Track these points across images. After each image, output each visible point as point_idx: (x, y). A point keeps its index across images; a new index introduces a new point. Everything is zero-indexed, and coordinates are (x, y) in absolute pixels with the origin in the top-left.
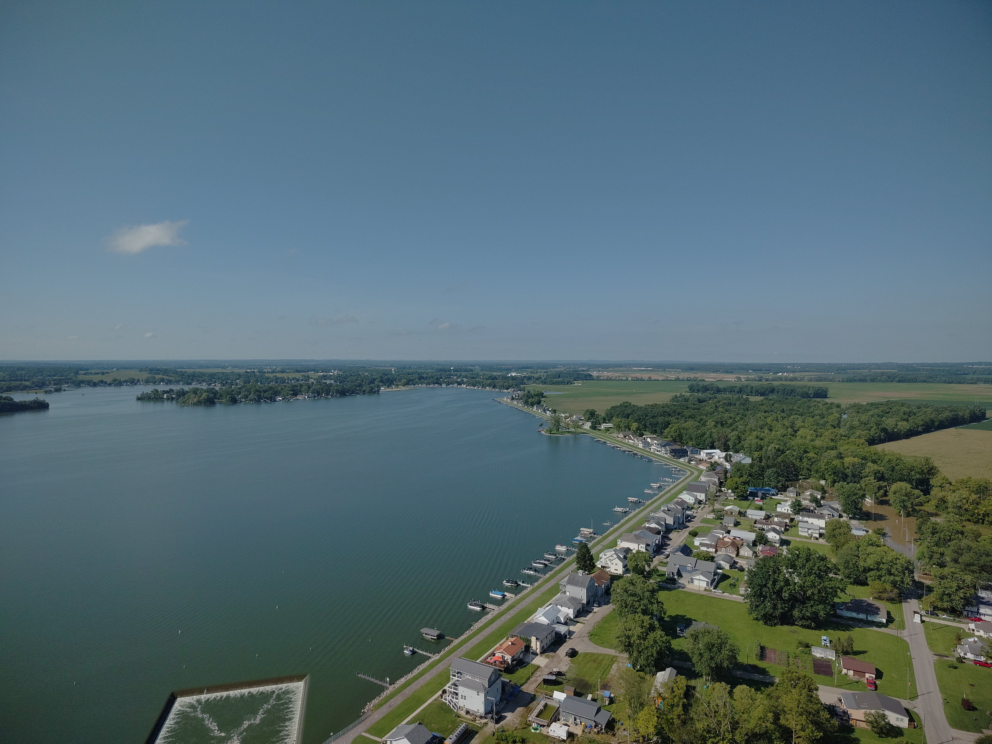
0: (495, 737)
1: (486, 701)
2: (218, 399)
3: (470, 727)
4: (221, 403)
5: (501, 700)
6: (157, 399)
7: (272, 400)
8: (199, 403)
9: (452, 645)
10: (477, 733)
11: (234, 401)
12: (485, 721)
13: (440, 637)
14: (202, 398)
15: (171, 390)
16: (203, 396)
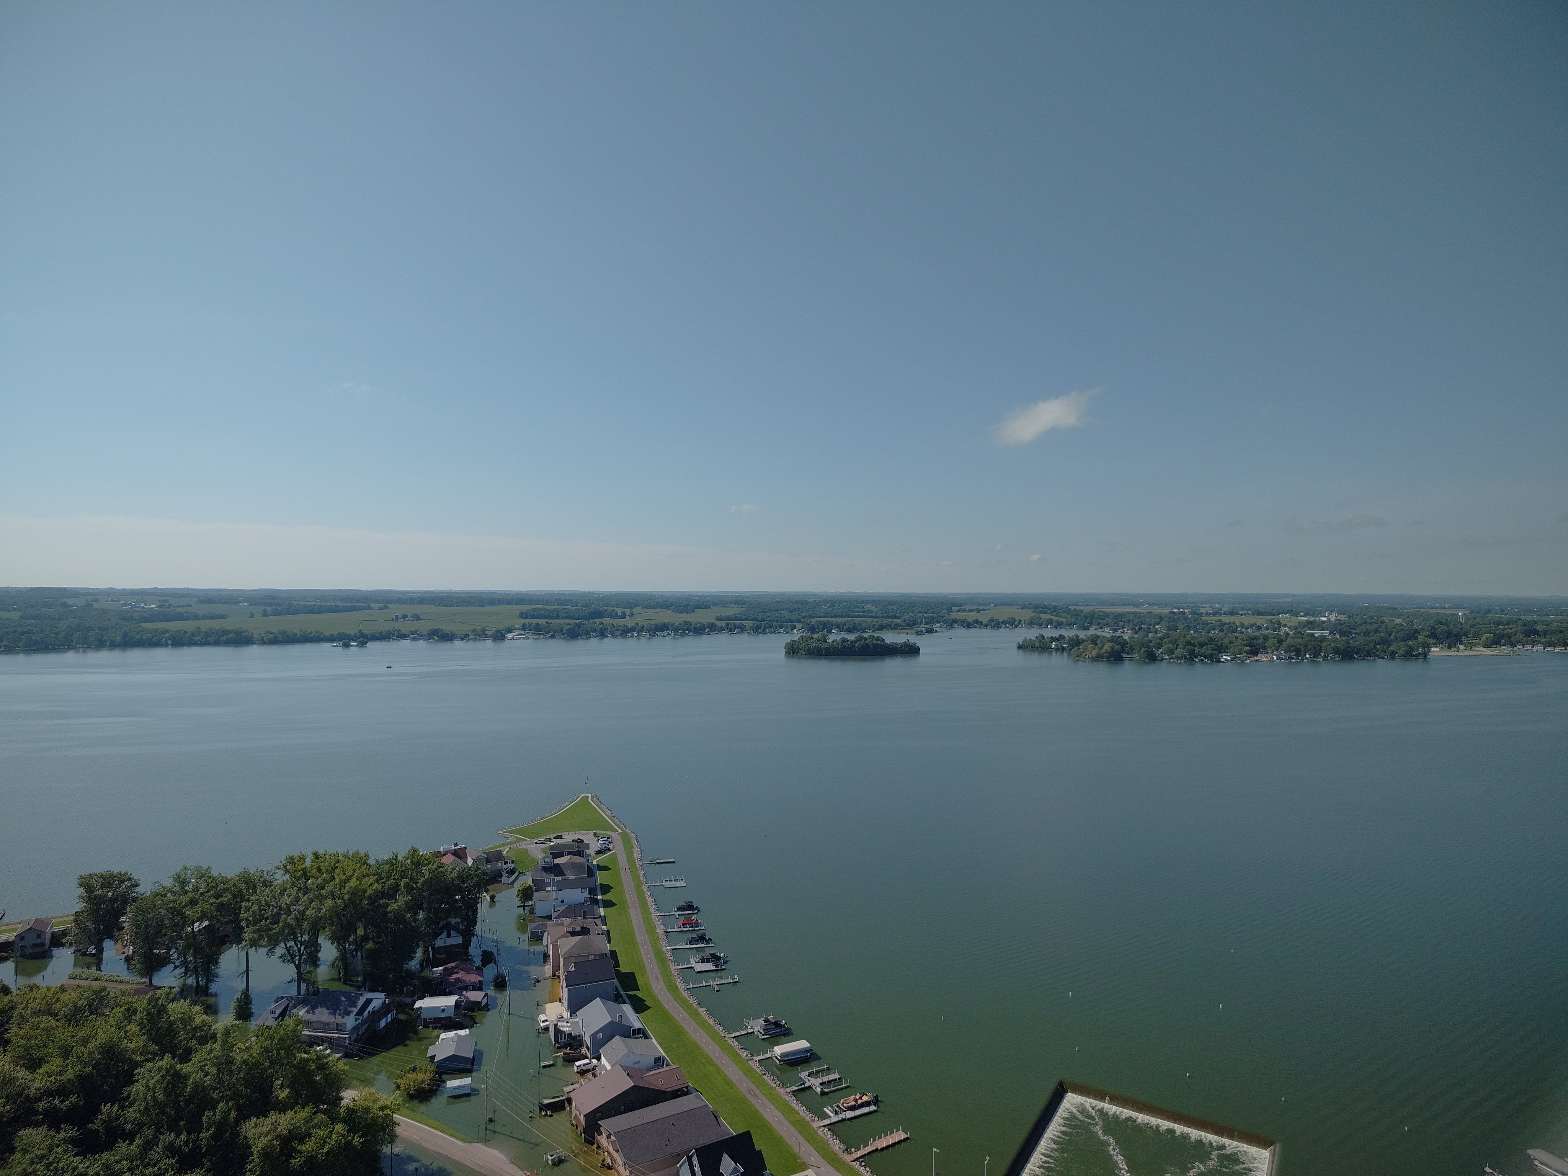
2: (1128, 653)
4: (1131, 659)
6: (1043, 648)
7: (1214, 659)
8: (1099, 658)
11: (1152, 658)
14: (1104, 650)
15: (1062, 637)
16: (1105, 648)
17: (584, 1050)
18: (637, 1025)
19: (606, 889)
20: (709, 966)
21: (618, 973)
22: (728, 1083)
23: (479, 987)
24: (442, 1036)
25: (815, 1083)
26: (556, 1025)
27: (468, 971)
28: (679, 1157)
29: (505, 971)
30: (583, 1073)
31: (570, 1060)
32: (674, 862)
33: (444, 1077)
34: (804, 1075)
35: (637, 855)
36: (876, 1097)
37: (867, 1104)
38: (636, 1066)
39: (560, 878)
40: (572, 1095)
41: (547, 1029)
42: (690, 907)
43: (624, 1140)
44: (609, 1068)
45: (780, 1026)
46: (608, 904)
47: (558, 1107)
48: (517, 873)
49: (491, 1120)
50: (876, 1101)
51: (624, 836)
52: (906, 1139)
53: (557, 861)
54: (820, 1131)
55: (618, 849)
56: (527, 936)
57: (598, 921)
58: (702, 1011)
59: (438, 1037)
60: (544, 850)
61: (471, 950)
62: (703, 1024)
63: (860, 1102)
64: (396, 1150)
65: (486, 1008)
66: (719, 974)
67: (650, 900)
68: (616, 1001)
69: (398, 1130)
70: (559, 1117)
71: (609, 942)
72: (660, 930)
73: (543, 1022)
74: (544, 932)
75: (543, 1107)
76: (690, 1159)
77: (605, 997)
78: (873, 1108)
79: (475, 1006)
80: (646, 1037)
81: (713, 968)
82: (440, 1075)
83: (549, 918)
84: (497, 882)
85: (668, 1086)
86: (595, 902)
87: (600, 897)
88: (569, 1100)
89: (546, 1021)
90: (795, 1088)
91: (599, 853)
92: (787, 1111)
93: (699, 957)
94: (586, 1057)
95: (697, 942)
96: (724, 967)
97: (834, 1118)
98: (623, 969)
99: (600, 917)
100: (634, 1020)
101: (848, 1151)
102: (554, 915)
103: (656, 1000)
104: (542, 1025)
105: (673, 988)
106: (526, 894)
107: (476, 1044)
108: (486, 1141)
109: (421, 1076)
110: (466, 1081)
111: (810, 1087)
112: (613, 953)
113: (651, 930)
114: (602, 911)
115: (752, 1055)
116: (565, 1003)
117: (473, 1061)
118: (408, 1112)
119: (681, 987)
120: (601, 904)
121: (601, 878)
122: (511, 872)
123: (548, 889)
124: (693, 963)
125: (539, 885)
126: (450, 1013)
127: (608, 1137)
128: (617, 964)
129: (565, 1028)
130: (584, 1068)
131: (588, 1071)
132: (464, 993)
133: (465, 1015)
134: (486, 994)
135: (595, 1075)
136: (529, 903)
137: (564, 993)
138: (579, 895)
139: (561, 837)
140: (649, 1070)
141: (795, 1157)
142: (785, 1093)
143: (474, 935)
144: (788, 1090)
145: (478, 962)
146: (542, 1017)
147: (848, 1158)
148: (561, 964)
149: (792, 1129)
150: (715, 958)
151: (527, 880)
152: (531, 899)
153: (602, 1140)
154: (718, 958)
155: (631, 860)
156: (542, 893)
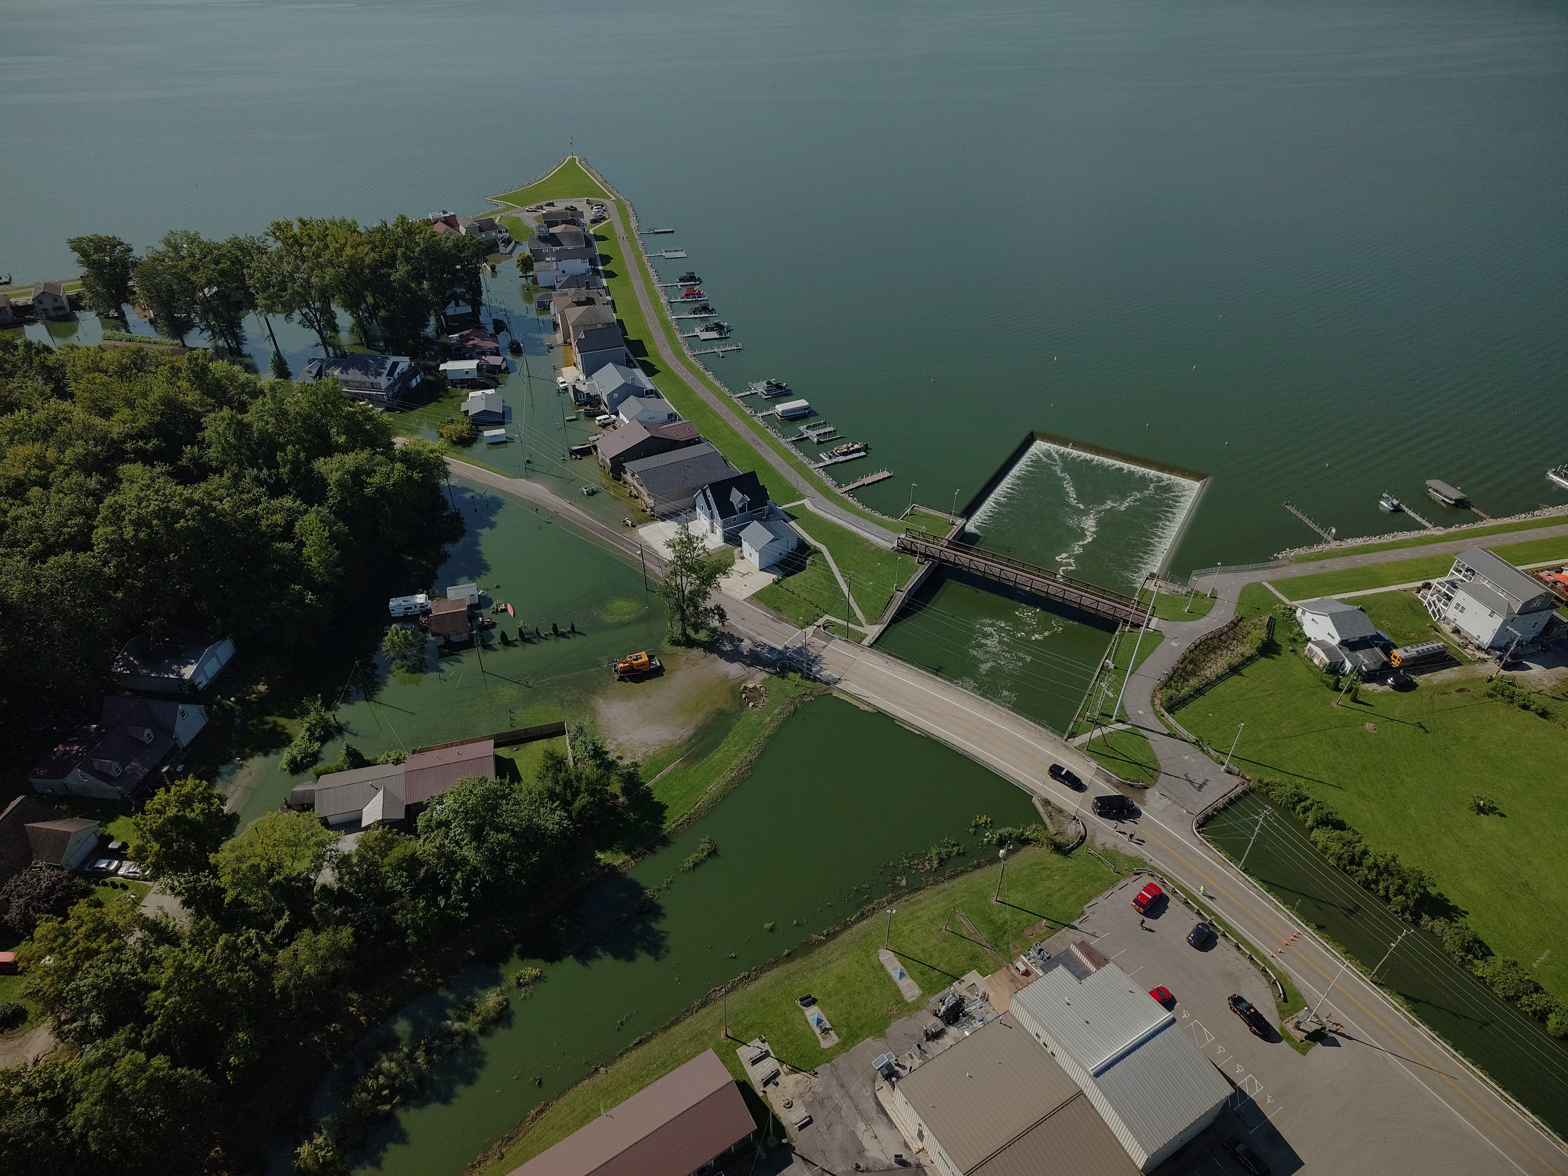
0: (1492, 685)
1: (1502, 631)
3: (1451, 652)
5: (1533, 641)
9: (1478, 525)
10: (1459, 664)
12: (1483, 655)
13: (1461, 504)
17: (603, 407)
18: (650, 387)
19: (606, 259)
20: (714, 335)
21: (627, 341)
22: (735, 434)
23: (496, 353)
24: (471, 394)
25: (813, 435)
26: (574, 387)
27: (483, 338)
28: (695, 490)
29: (518, 338)
30: (604, 426)
31: (591, 416)
32: (673, 232)
33: (480, 428)
34: (802, 428)
35: (634, 225)
36: (866, 445)
37: (858, 450)
38: (651, 421)
39: (558, 248)
40: (596, 443)
41: (566, 389)
42: (692, 277)
43: (646, 477)
44: (627, 422)
45: (782, 388)
46: (610, 275)
47: (585, 452)
48: (513, 243)
49: (528, 462)
50: (866, 448)
51: (618, 202)
52: (890, 477)
53: (552, 230)
54: (815, 472)
55: (613, 217)
56: (534, 306)
57: (602, 292)
58: (709, 375)
59: (468, 395)
60: (537, 218)
61: (481, 318)
62: (710, 386)
63: (851, 449)
64: (452, 483)
65: (507, 371)
66: (723, 342)
67: (651, 271)
68: (628, 366)
69: (450, 468)
70: (586, 460)
71: (615, 312)
72: (664, 300)
73: (562, 383)
74: (550, 302)
75: (572, 453)
76: (704, 492)
77: (617, 363)
78: (863, 454)
79: (496, 369)
80: (659, 397)
81: (718, 336)
82: (477, 426)
83: (553, 288)
84: (494, 252)
85: (682, 437)
86: (597, 272)
87: (601, 268)
88: (595, 447)
89: (564, 382)
90: (794, 439)
91: (594, 222)
92: (787, 456)
93: (703, 325)
94: (606, 413)
95: (700, 312)
96: (727, 335)
97: (828, 462)
98: (631, 336)
99: (604, 287)
100: (647, 383)
101: (839, 486)
102: (557, 286)
103: (666, 366)
104: (561, 386)
105: (681, 355)
106: (526, 265)
107: (503, 402)
108: (528, 477)
109: (459, 427)
110: (501, 431)
111: (807, 438)
112: (620, 322)
113: (655, 301)
114: (604, 282)
115: (756, 412)
116: (580, 367)
117: (503, 415)
118: (455, 455)
119: (688, 353)
120: (602, 274)
121: (600, 248)
122: (507, 242)
123: (548, 259)
124: (697, 331)
125: (538, 256)
126: (474, 375)
127: (633, 475)
128: (625, 332)
129: (584, 389)
130: (604, 422)
131: (609, 424)
132: (483, 357)
133: (488, 377)
134: (504, 359)
135: (615, 428)
136: (531, 273)
137: (578, 358)
138: (580, 266)
139: (552, 204)
140: (663, 424)
141: (794, 490)
142: (785, 443)
143: (481, 304)
144: (788, 440)
145: (491, 330)
146: (560, 379)
147: (839, 491)
148: (571, 332)
149: (791, 469)
150: (719, 327)
151: (525, 250)
152: (532, 270)
153: (628, 477)
154: (722, 327)
155: (628, 229)
156: (542, 264)
